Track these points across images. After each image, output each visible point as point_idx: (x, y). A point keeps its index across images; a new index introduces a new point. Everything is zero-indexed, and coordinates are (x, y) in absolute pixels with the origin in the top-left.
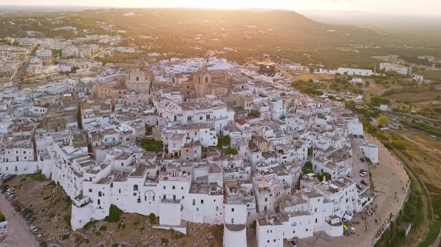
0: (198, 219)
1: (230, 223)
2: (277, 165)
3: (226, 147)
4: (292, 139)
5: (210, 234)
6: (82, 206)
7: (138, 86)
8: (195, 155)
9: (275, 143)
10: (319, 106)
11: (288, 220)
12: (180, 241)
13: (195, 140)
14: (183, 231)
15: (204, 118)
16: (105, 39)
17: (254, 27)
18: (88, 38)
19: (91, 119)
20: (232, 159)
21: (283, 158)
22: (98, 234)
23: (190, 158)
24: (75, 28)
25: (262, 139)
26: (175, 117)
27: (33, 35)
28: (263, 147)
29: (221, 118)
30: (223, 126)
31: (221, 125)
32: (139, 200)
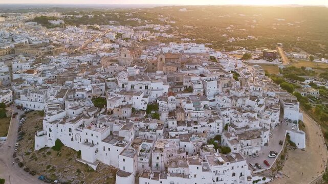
0: (106, 162)
1: (122, 170)
2: (187, 132)
3: (154, 112)
4: (210, 114)
5: (111, 174)
6: (40, 136)
7: (125, 61)
8: (125, 115)
9: (193, 114)
10: (258, 89)
11: (166, 178)
12: (89, 174)
13: (130, 103)
14: (94, 167)
15: (144, 88)
16: (158, 27)
17: (284, 20)
18: (147, 26)
19: (79, 80)
20: (149, 122)
21: (194, 128)
22: (45, 156)
23: (121, 116)
24: (140, 19)
25: (182, 110)
26: (123, 85)
27: (113, 24)
28: (180, 116)
29: (158, 90)
30: (159, 96)
31: (157, 95)
32: (72, 140)
